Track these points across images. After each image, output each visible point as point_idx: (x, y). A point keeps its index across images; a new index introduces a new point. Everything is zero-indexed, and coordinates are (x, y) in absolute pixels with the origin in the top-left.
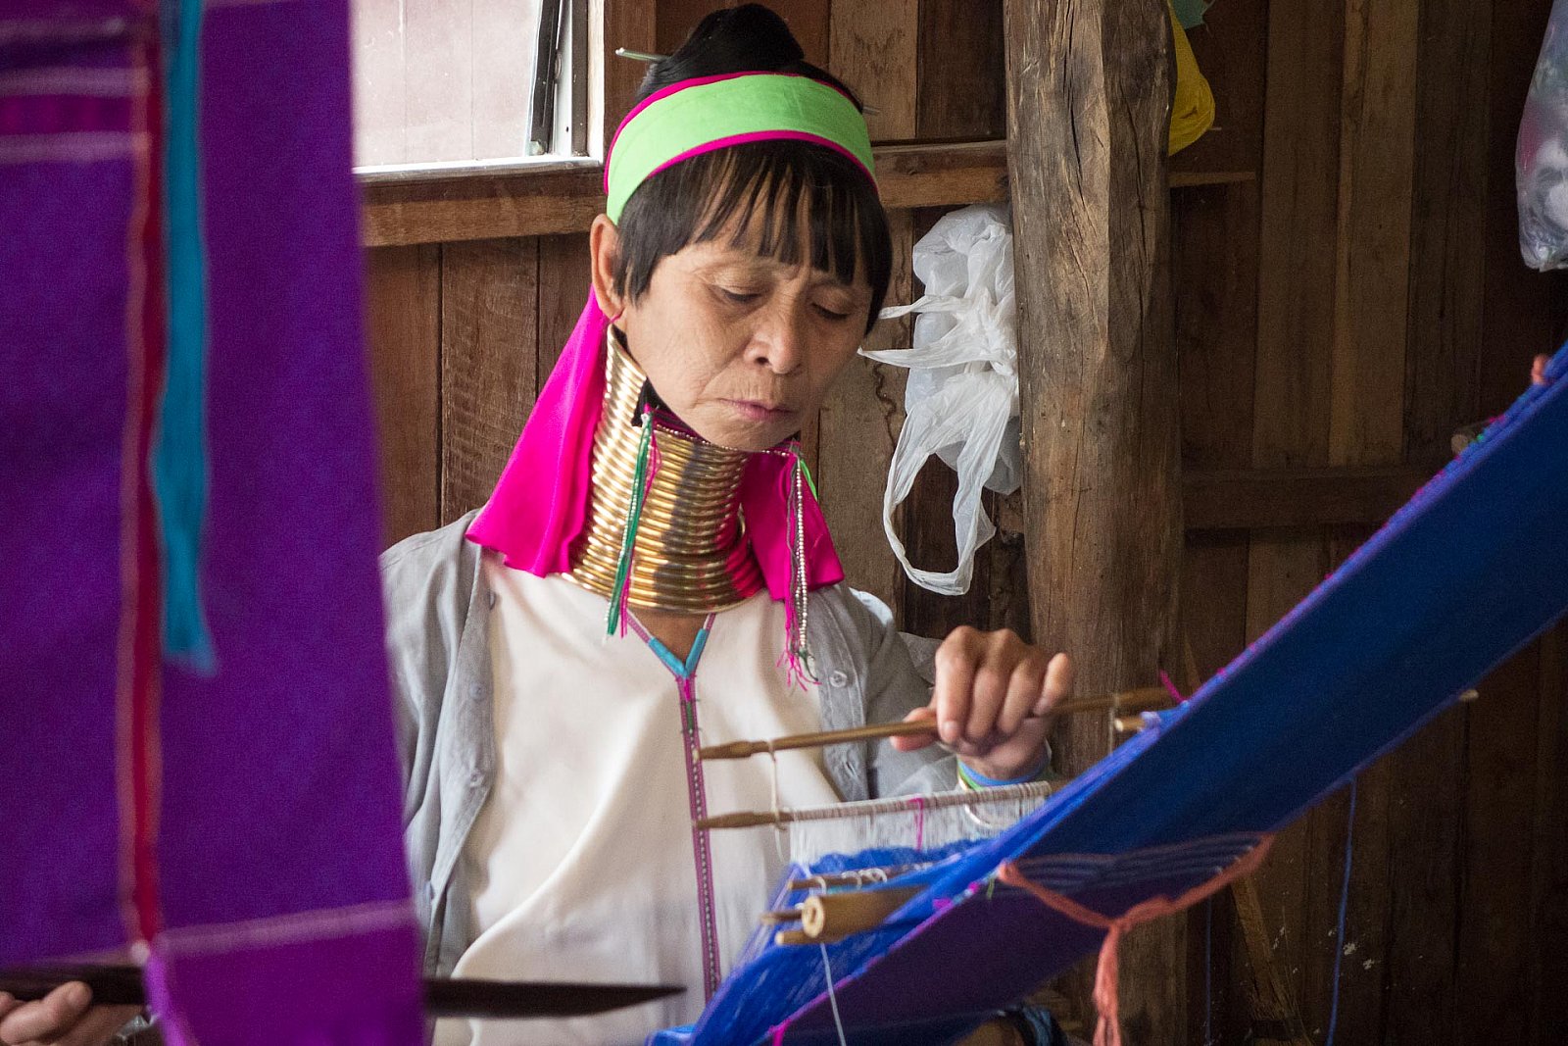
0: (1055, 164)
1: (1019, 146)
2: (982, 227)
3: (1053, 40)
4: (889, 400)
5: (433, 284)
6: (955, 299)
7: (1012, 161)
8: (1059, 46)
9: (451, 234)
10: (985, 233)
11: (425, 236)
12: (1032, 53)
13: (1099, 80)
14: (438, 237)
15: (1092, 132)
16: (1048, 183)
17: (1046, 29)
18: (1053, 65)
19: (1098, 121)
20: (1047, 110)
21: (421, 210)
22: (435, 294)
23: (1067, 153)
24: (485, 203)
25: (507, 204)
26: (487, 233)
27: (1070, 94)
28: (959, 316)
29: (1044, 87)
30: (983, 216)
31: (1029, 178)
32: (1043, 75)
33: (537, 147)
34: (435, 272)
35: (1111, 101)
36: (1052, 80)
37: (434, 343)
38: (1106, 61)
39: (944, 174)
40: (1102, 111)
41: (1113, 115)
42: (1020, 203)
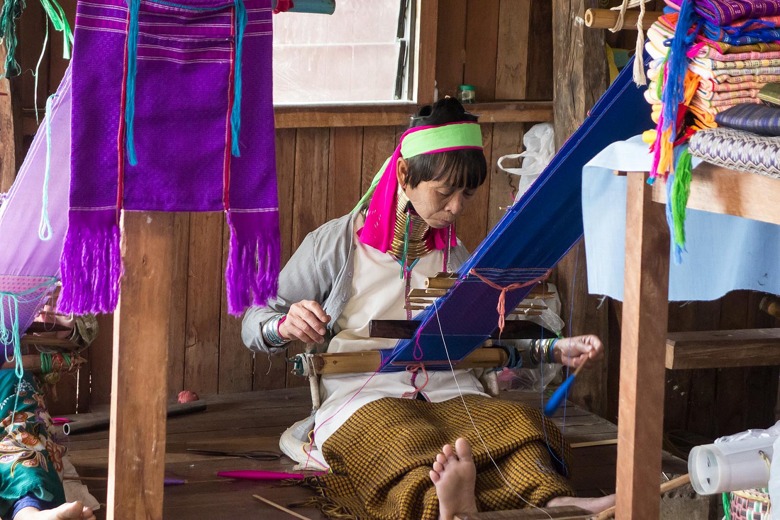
0: (567, 108)
1: (556, 103)
2: (546, 129)
3: (567, 68)
4: (514, 187)
5: (360, 140)
6: (535, 153)
7: (554, 107)
8: (569, 69)
9: (366, 124)
10: (547, 131)
11: (357, 124)
12: (561, 72)
13: (582, 81)
14: (362, 124)
15: (579, 98)
16: (564, 115)
17: (565, 64)
18: (567, 75)
19: (581, 95)
20: (565, 91)
21: (356, 116)
22: (361, 144)
23: (571, 105)
24: (377, 114)
25: (384, 115)
26: (378, 124)
27: (572, 86)
28: (537, 158)
29: (565, 82)
30: (546, 126)
31: (559, 112)
32: (564, 79)
33: (397, 97)
34: (361, 137)
35: (586, 88)
36: (566, 81)
37: (360, 160)
38: (584, 75)
39: (532, 111)
40: (583, 91)
41: (586, 93)
42: (556, 122)
